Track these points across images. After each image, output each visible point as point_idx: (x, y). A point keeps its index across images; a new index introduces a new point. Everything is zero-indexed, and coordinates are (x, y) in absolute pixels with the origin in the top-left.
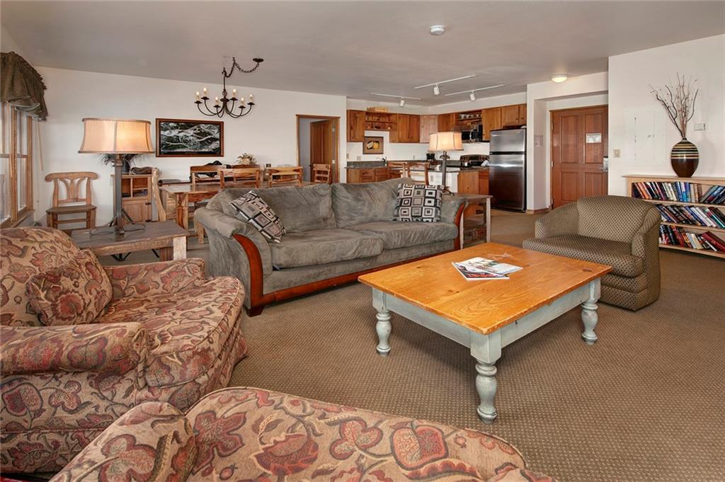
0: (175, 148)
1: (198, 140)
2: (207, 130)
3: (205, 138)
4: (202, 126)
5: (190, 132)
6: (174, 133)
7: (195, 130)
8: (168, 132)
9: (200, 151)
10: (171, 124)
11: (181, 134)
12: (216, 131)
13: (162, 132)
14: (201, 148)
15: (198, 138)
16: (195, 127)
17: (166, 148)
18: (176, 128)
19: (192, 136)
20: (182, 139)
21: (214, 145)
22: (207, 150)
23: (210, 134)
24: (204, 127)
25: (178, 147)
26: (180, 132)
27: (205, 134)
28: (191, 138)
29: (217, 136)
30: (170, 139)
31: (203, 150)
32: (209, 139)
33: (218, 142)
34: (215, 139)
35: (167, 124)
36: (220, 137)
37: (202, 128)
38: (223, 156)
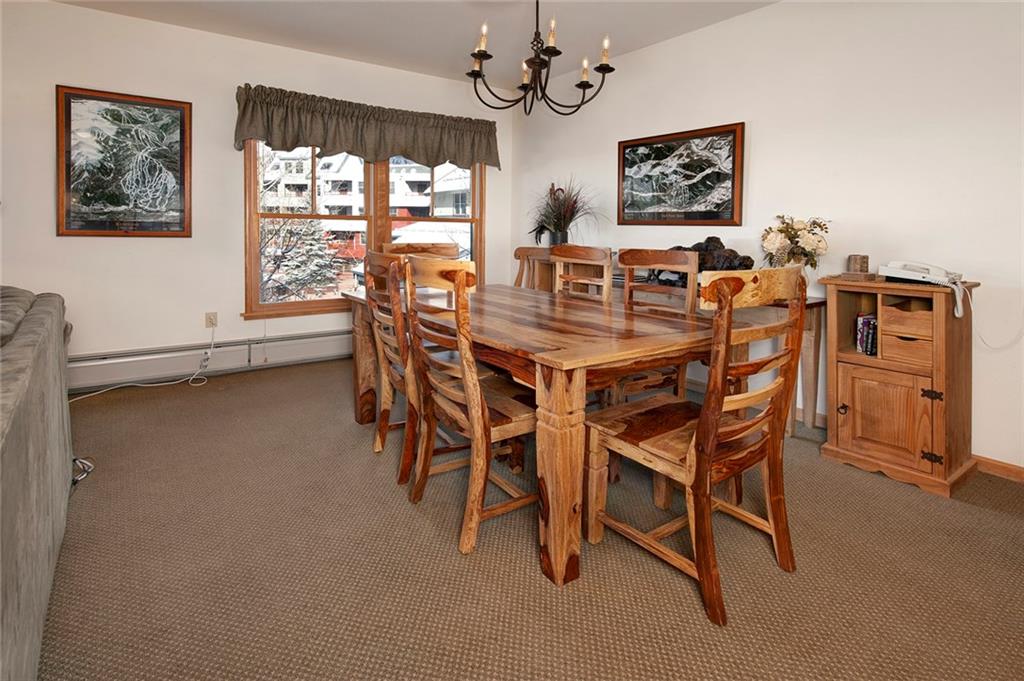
0: (648, 204)
1: (686, 183)
2: (705, 154)
3: (699, 176)
4: (697, 145)
5: (672, 164)
6: (646, 169)
7: (681, 156)
8: (636, 168)
9: (689, 210)
10: (642, 150)
11: (656, 172)
12: (725, 152)
13: (627, 171)
14: (691, 204)
15: (688, 177)
16: (681, 150)
17: (632, 206)
18: (647, 157)
19: (675, 172)
20: (657, 181)
21: (720, 194)
22: (702, 208)
23: (711, 164)
25: (652, 201)
26: (654, 166)
27: (701, 164)
28: (673, 178)
29: (726, 166)
30: (640, 183)
31: (696, 208)
32: (707, 177)
33: (728, 184)
34: (721, 177)
35: (634, 152)
36: (733, 169)
37: (694, 148)
38: (740, 225)
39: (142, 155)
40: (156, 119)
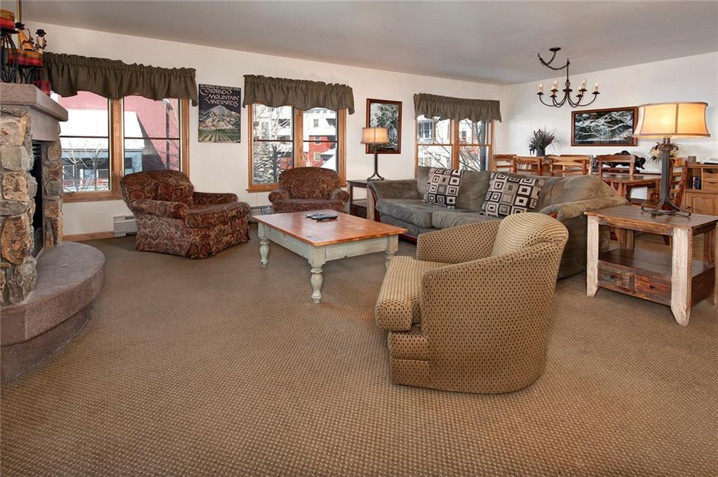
0: (587, 138)
1: (609, 129)
2: (619, 118)
3: (616, 127)
4: (613, 114)
5: (602, 121)
6: (587, 123)
7: (606, 118)
8: (581, 122)
9: (611, 140)
10: (584, 115)
11: (593, 124)
12: (629, 118)
13: (576, 124)
14: (612, 137)
15: (609, 127)
16: (607, 116)
17: (579, 138)
18: (589, 118)
19: (603, 125)
20: (593, 128)
21: (626, 134)
22: (618, 139)
23: (621, 122)
24: (615, 115)
25: (590, 136)
26: (591, 122)
27: (617, 122)
28: (602, 127)
29: (630, 123)
30: (583, 129)
31: (614, 139)
32: (620, 126)
33: (631, 130)
34: (627, 127)
35: (581, 116)
36: (633, 124)
37: (613, 115)
38: (637, 146)
39: (388, 122)
40: (392, 108)
